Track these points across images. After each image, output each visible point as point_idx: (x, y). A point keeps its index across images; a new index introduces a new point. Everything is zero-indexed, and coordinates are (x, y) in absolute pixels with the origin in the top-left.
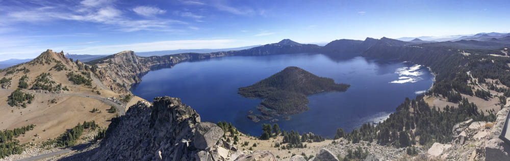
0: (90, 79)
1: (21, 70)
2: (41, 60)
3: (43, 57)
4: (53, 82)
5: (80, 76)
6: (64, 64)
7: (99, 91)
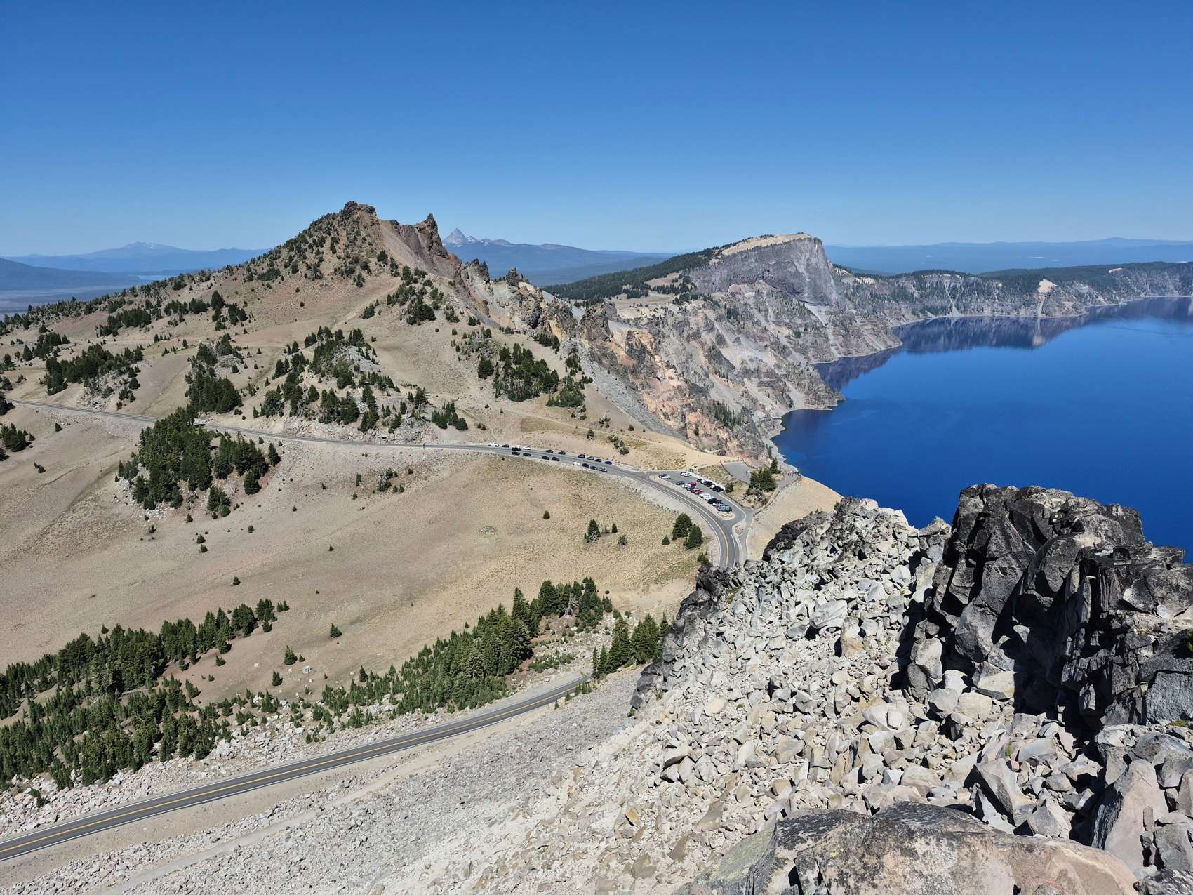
0: (578, 377)
1: (198, 307)
2: (312, 259)
3: (322, 242)
4: (386, 384)
5: (528, 354)
6: (443, 289)
7: (622, 437)
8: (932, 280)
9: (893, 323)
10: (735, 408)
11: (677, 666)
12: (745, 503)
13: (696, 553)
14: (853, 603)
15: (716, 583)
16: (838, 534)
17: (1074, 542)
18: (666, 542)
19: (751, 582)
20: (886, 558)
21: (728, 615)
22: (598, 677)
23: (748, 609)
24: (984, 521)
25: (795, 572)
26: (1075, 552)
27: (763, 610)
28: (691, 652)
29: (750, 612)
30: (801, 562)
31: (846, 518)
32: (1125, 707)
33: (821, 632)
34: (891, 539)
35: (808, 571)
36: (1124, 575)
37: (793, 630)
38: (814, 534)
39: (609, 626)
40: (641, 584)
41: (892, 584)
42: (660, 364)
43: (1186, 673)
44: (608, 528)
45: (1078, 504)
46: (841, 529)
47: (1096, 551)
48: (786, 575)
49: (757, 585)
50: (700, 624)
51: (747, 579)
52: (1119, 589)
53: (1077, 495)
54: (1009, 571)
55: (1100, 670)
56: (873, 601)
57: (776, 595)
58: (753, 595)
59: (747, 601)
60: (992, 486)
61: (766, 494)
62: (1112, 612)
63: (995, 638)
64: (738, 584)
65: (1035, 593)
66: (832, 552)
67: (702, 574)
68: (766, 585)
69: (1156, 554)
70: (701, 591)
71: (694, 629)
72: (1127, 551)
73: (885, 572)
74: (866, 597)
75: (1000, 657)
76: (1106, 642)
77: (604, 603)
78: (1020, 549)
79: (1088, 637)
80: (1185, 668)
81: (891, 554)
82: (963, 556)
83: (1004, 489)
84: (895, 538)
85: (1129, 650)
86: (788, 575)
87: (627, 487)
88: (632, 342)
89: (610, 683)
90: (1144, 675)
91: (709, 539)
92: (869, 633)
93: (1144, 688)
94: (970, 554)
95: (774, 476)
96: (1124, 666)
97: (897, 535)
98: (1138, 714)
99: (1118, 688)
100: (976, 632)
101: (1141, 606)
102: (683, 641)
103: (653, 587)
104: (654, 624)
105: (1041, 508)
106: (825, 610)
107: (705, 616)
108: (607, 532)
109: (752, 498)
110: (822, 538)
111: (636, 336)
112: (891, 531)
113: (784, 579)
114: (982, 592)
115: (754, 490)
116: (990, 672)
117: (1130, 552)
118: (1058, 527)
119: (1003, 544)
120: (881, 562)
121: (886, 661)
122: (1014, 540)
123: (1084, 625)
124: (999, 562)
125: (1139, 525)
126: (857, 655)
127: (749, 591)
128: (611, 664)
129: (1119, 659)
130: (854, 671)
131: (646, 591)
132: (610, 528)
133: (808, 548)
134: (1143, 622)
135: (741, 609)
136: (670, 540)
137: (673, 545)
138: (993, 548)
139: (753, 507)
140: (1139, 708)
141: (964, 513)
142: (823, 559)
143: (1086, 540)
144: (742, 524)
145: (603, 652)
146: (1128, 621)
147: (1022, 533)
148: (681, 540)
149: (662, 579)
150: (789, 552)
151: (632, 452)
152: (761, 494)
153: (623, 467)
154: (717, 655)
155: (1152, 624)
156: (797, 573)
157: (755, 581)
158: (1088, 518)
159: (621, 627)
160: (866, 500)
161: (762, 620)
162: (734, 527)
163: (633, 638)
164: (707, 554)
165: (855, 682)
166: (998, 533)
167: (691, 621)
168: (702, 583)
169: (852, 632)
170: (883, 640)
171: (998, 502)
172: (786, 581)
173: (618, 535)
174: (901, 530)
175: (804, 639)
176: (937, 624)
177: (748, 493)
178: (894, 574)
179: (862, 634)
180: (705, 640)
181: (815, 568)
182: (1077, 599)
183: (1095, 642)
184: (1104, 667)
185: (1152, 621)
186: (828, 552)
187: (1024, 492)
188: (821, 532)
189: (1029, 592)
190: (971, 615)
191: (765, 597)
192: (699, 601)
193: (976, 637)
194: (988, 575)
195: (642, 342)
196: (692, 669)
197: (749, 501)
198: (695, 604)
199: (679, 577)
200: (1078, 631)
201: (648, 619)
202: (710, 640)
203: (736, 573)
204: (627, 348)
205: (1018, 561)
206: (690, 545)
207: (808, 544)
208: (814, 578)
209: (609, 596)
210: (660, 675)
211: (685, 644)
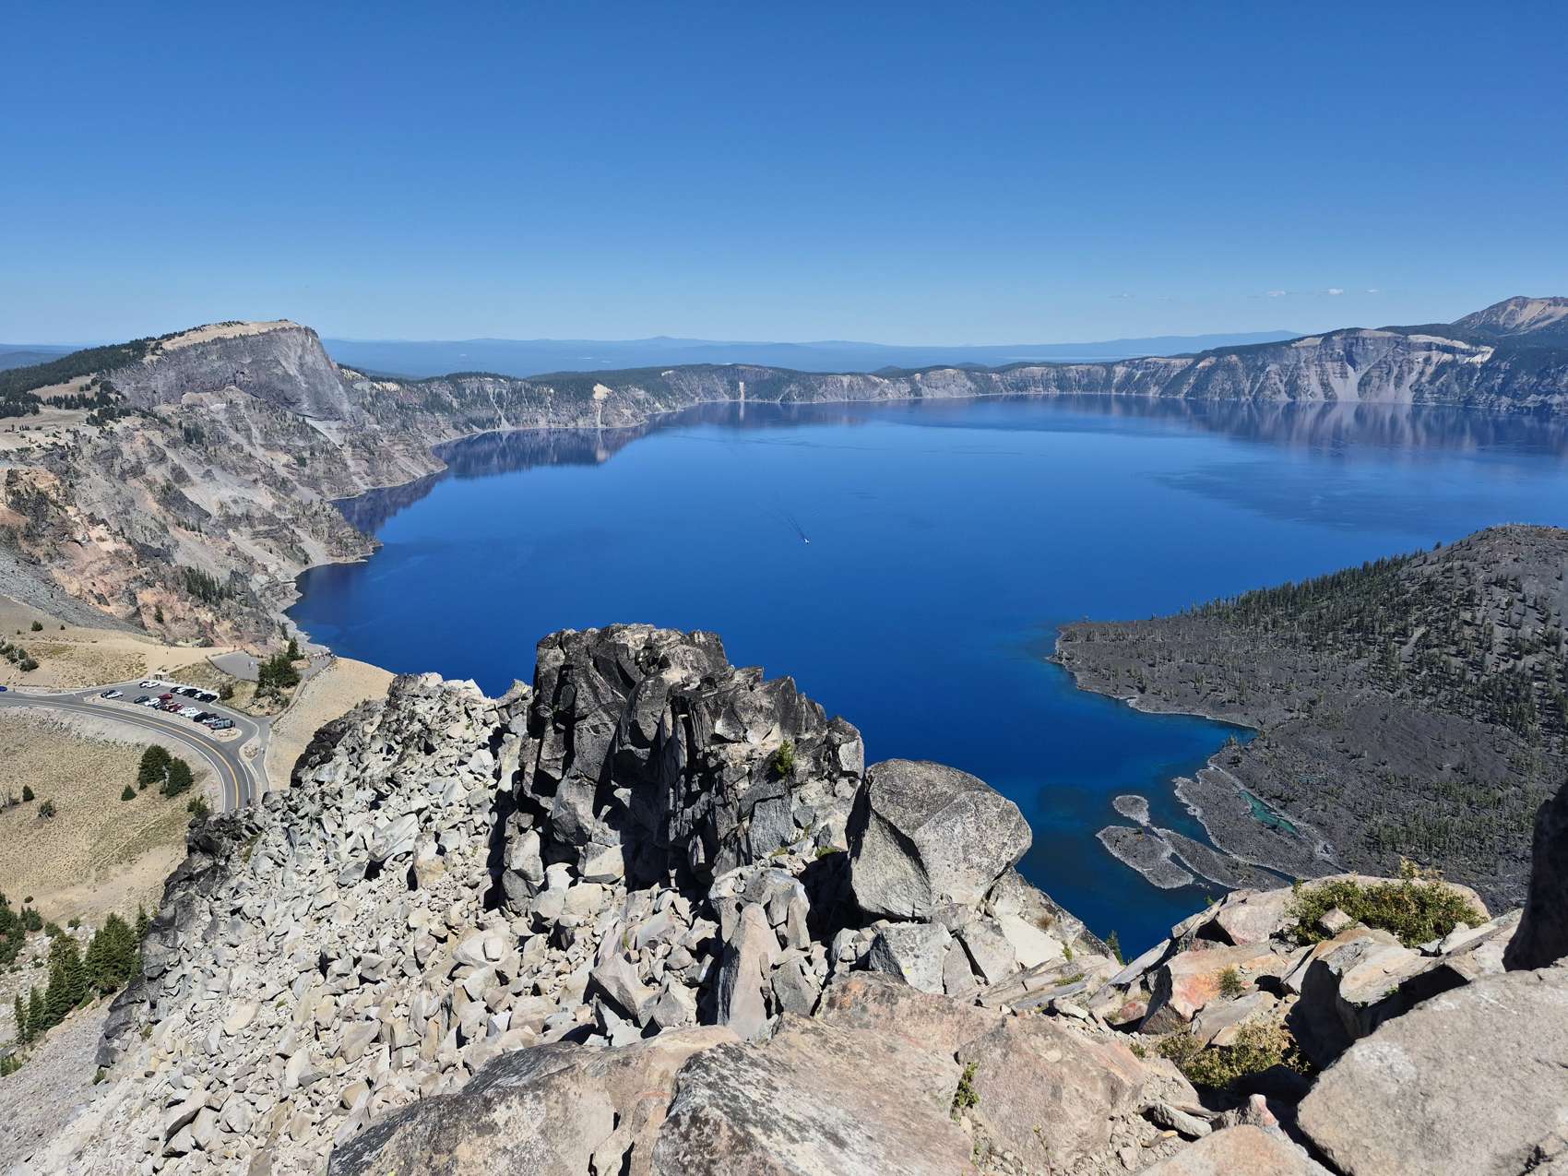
7: (25, 643)
8: (471, 385)
9: (431, 441)
10: (220, 575)
11: (170, 980)
12: (255, 711)
13: (183, 800)
14: (426, 814)
15: (220, 838)
16: (395, 726)
17: (661, 680)
18: (128, 795)
19: (276, 823)
20: (460, 744)
21: (246, 880)
22: (30, 1040)
23: (276, 863)
24: (567, 674)
25: (340, 793)
26: (664, 691)
27: (299, 857)
28: (192, 951)
29: (280, 866)
30: (347, 777)
31: (403, 703)
32: (732, 851)
33: (385, 865)
34: (464, 720)
35: (358, 787)
36: (712, 707)
37: (348, 873)
38: (361, 735)
39: (39, 952)
40: (93, 871)
41: (472, 776)
42: (77, 519)
43: (779, 797)
44: (14, 796)
45: (661, 637)
46: (398, 720)
47: (684, 685)
48: (327, 800)
49: (286, 825)
50: (202, 906)
51: (269, 820)
52: (710, 723)
53: (659, 627)
54: (601, 728)
55: (704, 817)
56: (451, 804)
57: (317, 832)
58: (282, 840)
59: (274, 851)
60: (571, 632)
61: (285, 691)
62: (707, 750)
63: (596, 812)
64: (256, 831)
65: (632, 748)
66: (388, 753)
67: (196, 830)
68: (301, 821)
69: (739, 677)
70: (197, 857)
71: (192, 916)
72: (713, 679)
73: (461, 763)
74: (441, 802)
75: (604, 832)
76: (706, 786)
77: (24, 919)
78: (609, 700)
79: (688, 786)
80: (779, 792)
81: (466, 738)
82: (550, 722)
83: (584, 633)
84: (469, 716)
85: (728, 786)
86: (330, 799)
87: (43, 723)
88: (19, 487)
89: (55, 1041)
90: (744, 810)
91: (203, 775)
92: (449, 847)
93: (746, 824)
94: (558, 717)
95: (294, 664)
96: (725, 806)
97: (471, 712)
98: (744, 854)
99: (723, 832)
100: (575, 809)
101: (732, 736)
102: (176, 938)
103: (113, 870)
104: (125, 926)
105: (625, 647)
106: (388, 833)
107: (208, 891)
108: (14, 803)
109: (265, 701)
110: (373, 737)
111: (25, 477)
112: (462, 708)
113: (325, 807)
114: (576, 760)
115: (267, 689)
116: (596, 854)
117: (716, 680)
118: (645, 667)
119: (591, 698)
120: (455, 751)
121: (476, 877)
122: (602, 690)
123: (683, 771)
124: (591, 721)
125: (720, 649)
126: (438, 881)
127: (275, 837)
128: (53, 1011)
129: (719, 800)
130: (437, 903)
131: (102, 879)
132: (19, 795)
133: (355, 755)
134: (735, 752)
135: (267, 865)
136: (136, 790)
137: (141, 798)
138: (581, 704)
139: (268, 714)
140: (744, 847)
141: (544, 669)
142: (377, 766)
143: (673, 676)
144: (255, 742)
145: (35, 997)
146: (723, 756)
147: (609, 680)
148: (154, 788)
149: (129, 854)
150: (327, 767)
151: (45, 665)
152: (278, 694)
153: (28, 692)
154: (235, 943)
155: (744, 753)
156: (344, 794)
157: (282, 820)
158: (673, 651)
159: (63, 950)
160: (427, 674)
161: (299, 873)
162: (241, 750)
163: (88, 958)
164: (202, 798)
165: (439, 917)
166: (584, 685)
167: (186, 905)
168: (197, 843)
169: (428, 852)
170: (469, 851)
171: (579, 650)
172: (329, 809)
173: (37, 803)
174: (474, 705)
175: (363, 881)
176: (529, 812)
177: (258, 695)
178: (473, 764)
179: (441, 851)
180: (214, 926)
181: (368, 779)
182: (673, 742)
183: (695, 787)
184: (707, 812)
185: (743, 749)
186: (384, 755)
187: (606, 633)
188: (370, 730)
189: (625, 748)
190: (567, 791)
191: (299, 839)
192: (195, 872)
193: (575, 816)
194: (580, 738)
195: (38, 485)
196: (198, 976)
197: (261, 707)
198: (190, 878)
199: (160, 843)
200: (678, 779)
201: (113, 921)
202: (222, 924)
203: (250, 816)
204: (10, 498)
205: (609, 715)
206: (171, 792)
207: (354, 750)
208: (369, 795)
209: (32, 906)
210: (143, 1001)
211: (180, 942)
